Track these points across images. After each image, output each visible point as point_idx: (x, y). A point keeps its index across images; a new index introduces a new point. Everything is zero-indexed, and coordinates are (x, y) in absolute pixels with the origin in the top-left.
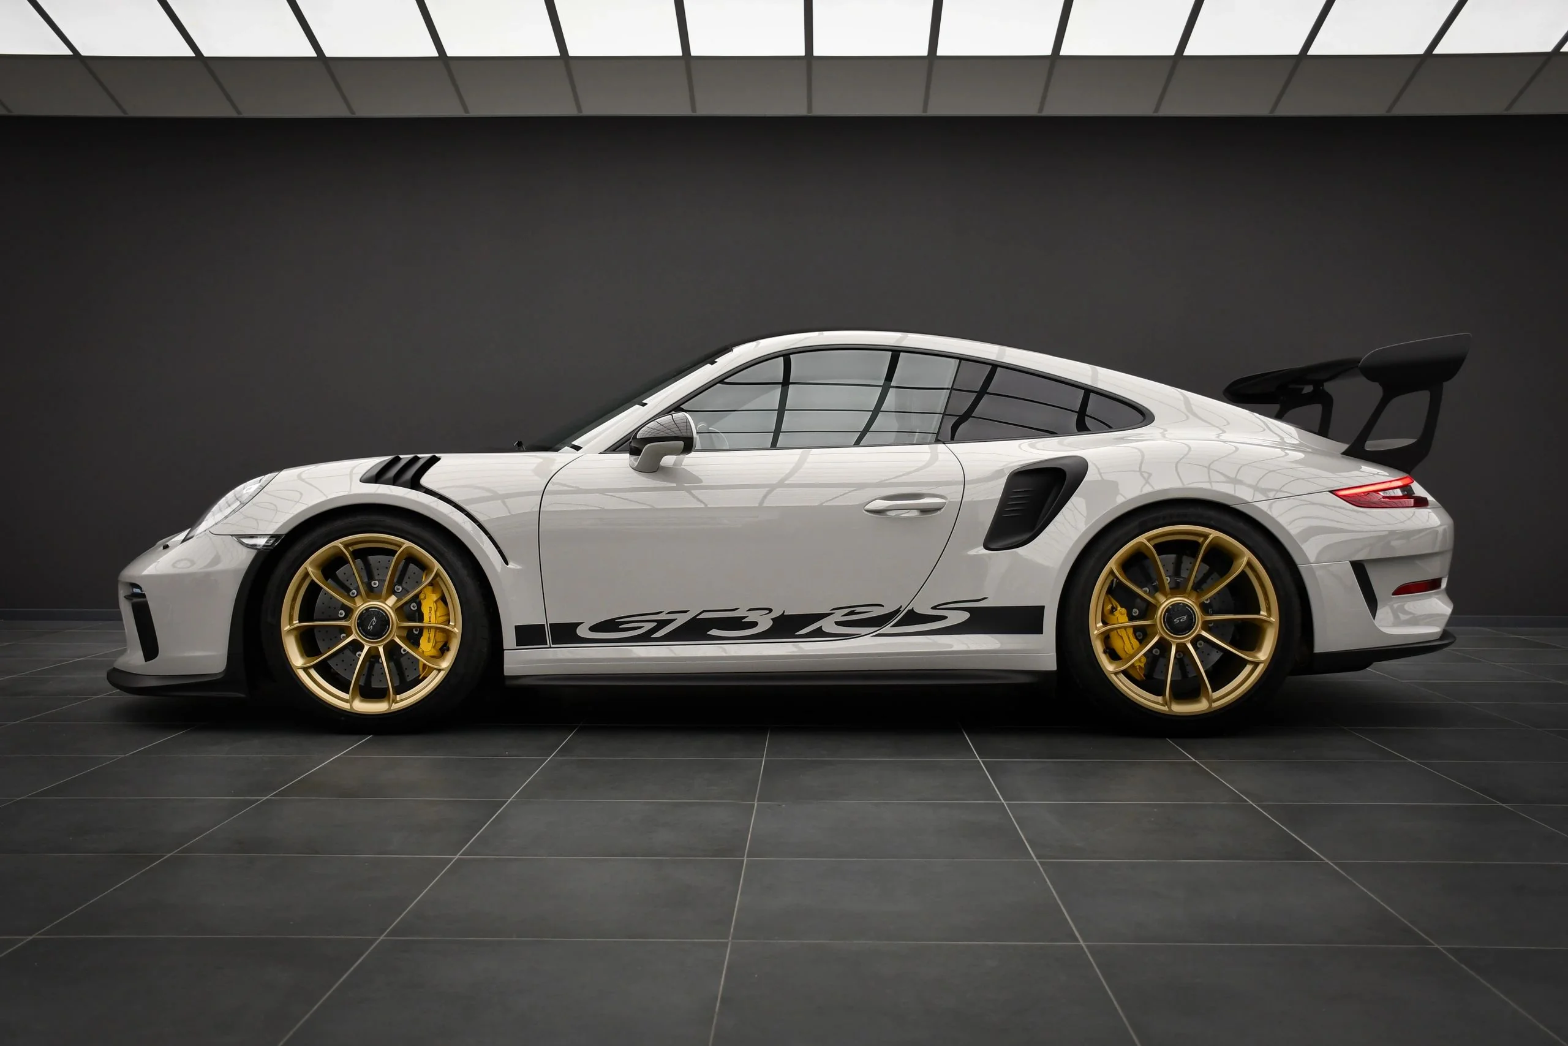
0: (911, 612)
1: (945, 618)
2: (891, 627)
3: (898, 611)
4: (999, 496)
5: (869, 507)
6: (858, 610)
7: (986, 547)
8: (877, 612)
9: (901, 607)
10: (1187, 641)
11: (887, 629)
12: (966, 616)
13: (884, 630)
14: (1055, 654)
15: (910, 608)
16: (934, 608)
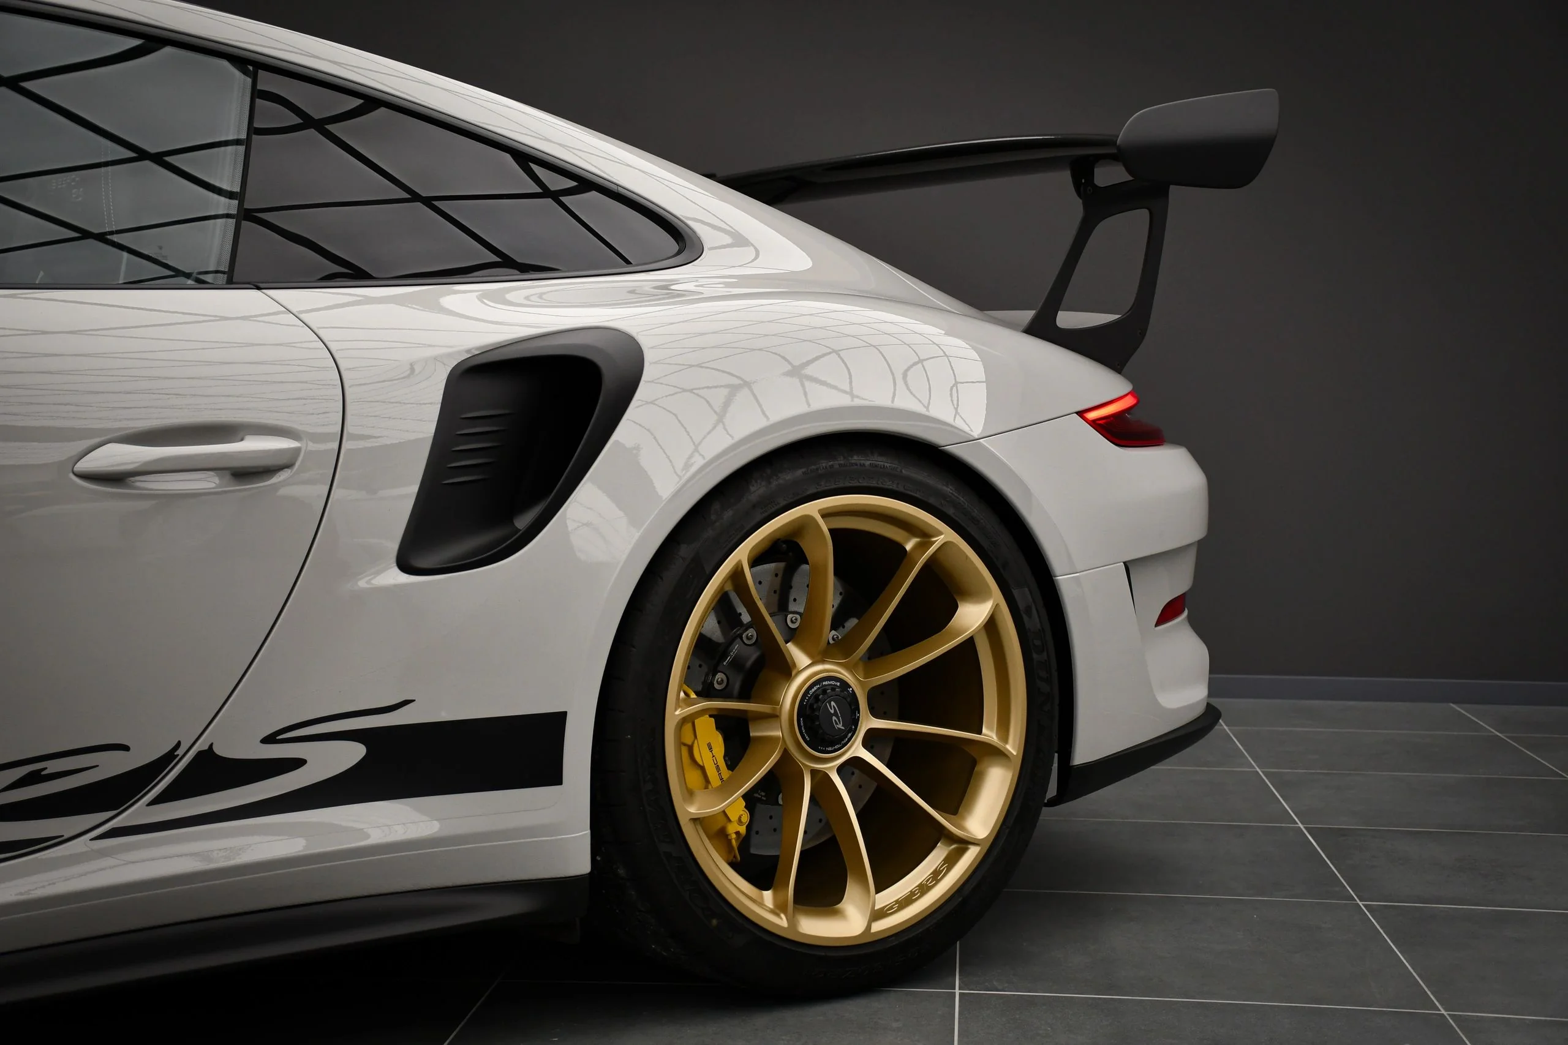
0: (207, 757)
1: (298, 763)
2: (149, 805)
3: (169, 758)
4: (429, 429)
5: (84, 465)
6: (52, 766)
7: (405, 566)
8: (111, 766)
9: (179, 744)
10: (831, 769)
11: (137, 812)
12: (355, 752)
13: (125, 819)
14: (588, 832)
15: (201, 745)
16: (270, 739)
